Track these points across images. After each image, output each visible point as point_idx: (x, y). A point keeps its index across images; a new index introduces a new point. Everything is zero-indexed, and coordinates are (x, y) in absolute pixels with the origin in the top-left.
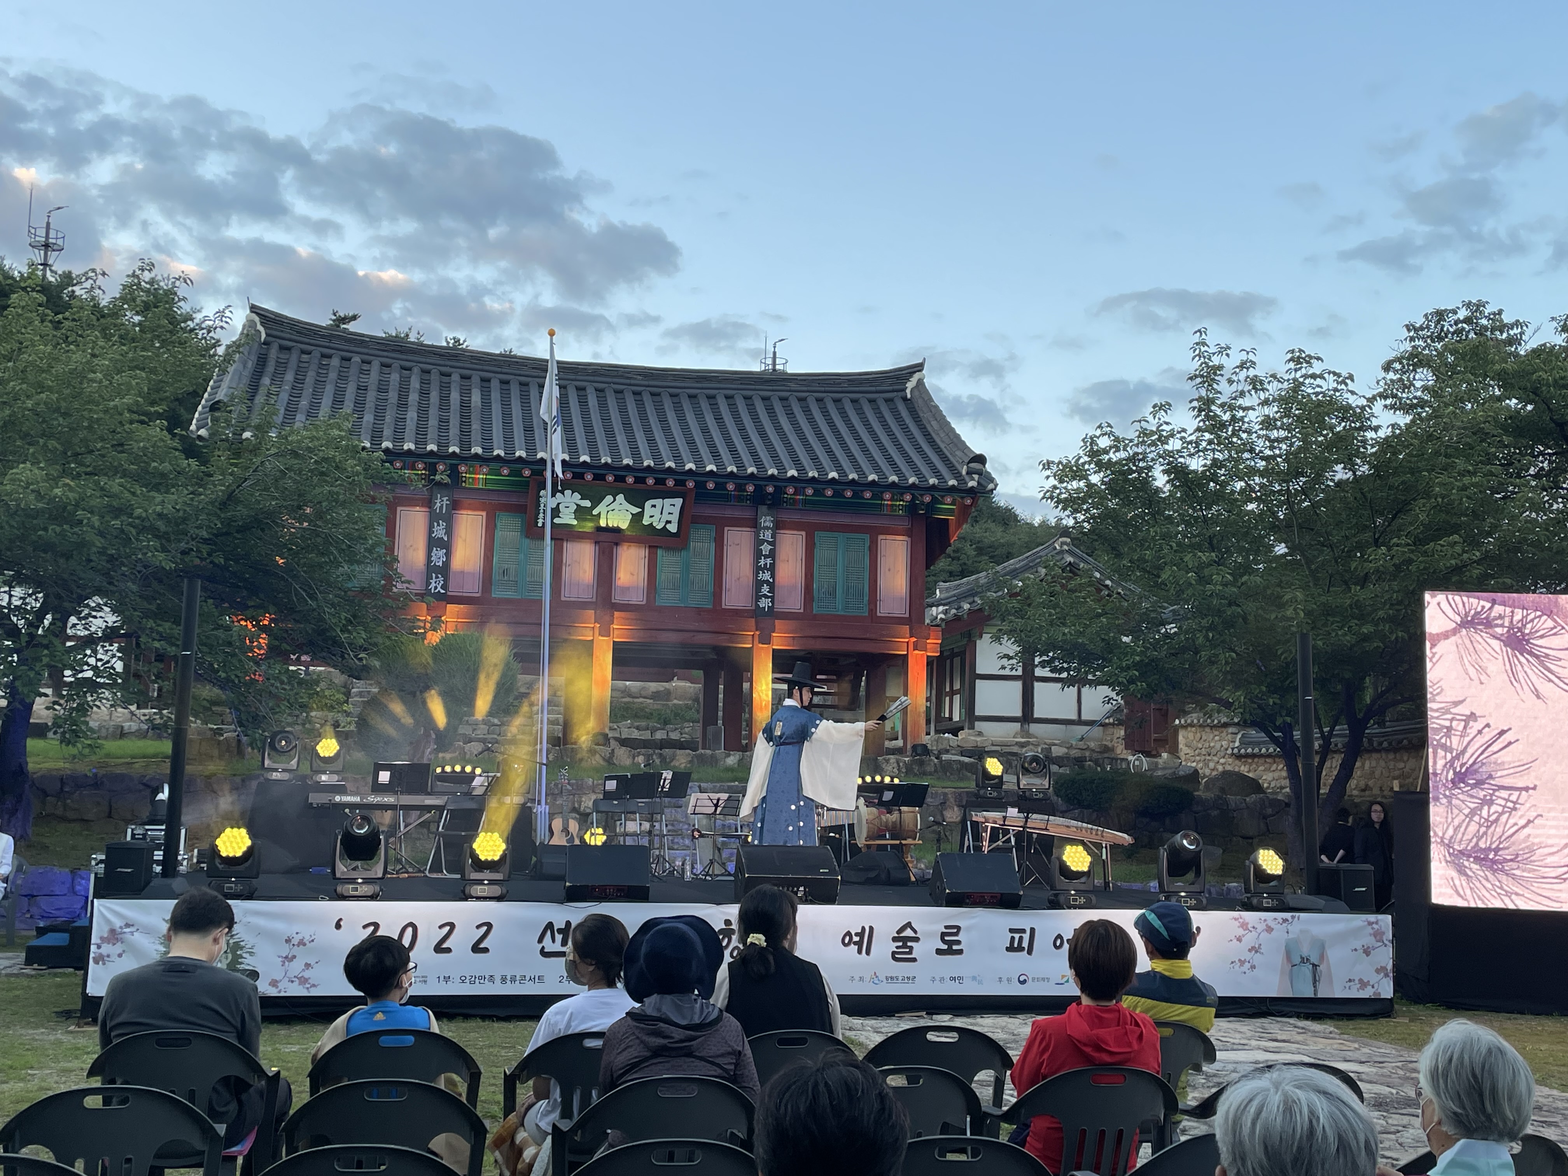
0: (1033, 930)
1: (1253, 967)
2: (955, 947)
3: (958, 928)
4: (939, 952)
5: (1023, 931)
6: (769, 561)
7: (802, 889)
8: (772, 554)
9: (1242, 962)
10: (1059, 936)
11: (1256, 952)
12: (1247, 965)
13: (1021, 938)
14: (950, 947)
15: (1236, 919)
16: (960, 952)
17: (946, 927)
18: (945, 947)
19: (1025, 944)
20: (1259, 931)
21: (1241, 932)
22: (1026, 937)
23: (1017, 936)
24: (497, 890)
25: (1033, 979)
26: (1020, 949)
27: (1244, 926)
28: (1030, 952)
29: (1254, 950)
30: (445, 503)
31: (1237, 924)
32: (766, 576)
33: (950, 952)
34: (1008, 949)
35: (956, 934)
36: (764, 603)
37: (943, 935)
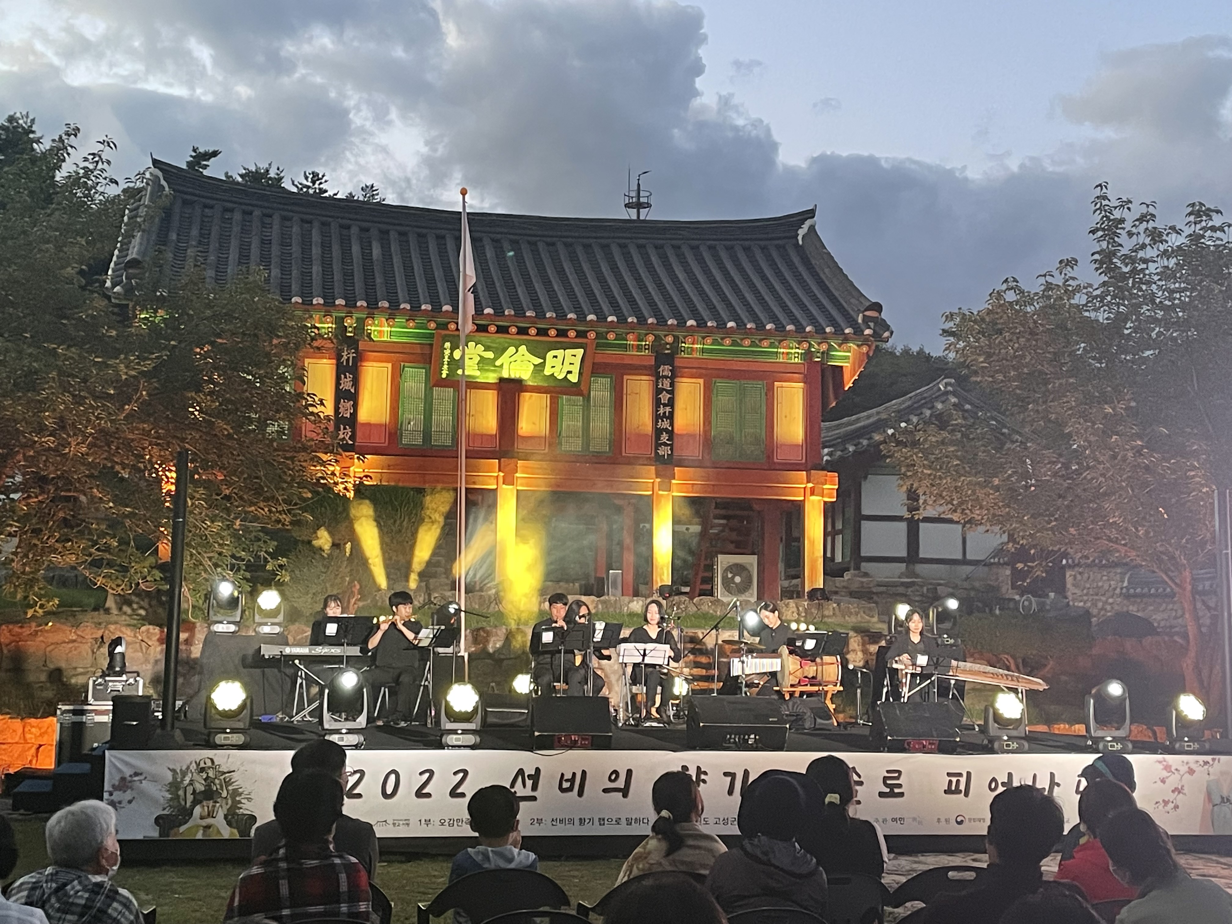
0: (969, 774)
1: (1176, 807)
2: (897, 790)
3: (899, 772)
4: (882, 795)
5: (960, 775)
6: (668, 409)
7: (752, 736)
8: (671, 403)
9: (1166, 803)
10: (994, 779)
11: (1179, 792)
12: (1171, 805)
13: (958, 781)
14: (892, 790)
15: (1160, 762)
16: (902, 795)
17: (888, 772)
18: (888, 790)
19: (962, 787)
20: (1182, 773)
21: (1165, 774)
22: (963, 780)
23: (954, 780)
24: (471, 739)
25: (970, 820)
26: (957, 791)
27: (1167, 768)
28: (966, 794)
29: (1177, 791)
30: (351, 356)
31: (1161, 767)
32: (665, 424)
33: (891, 794)
34: (946, 792)
35: (898, 778)
36: (664, 451)
37: (885, 779)
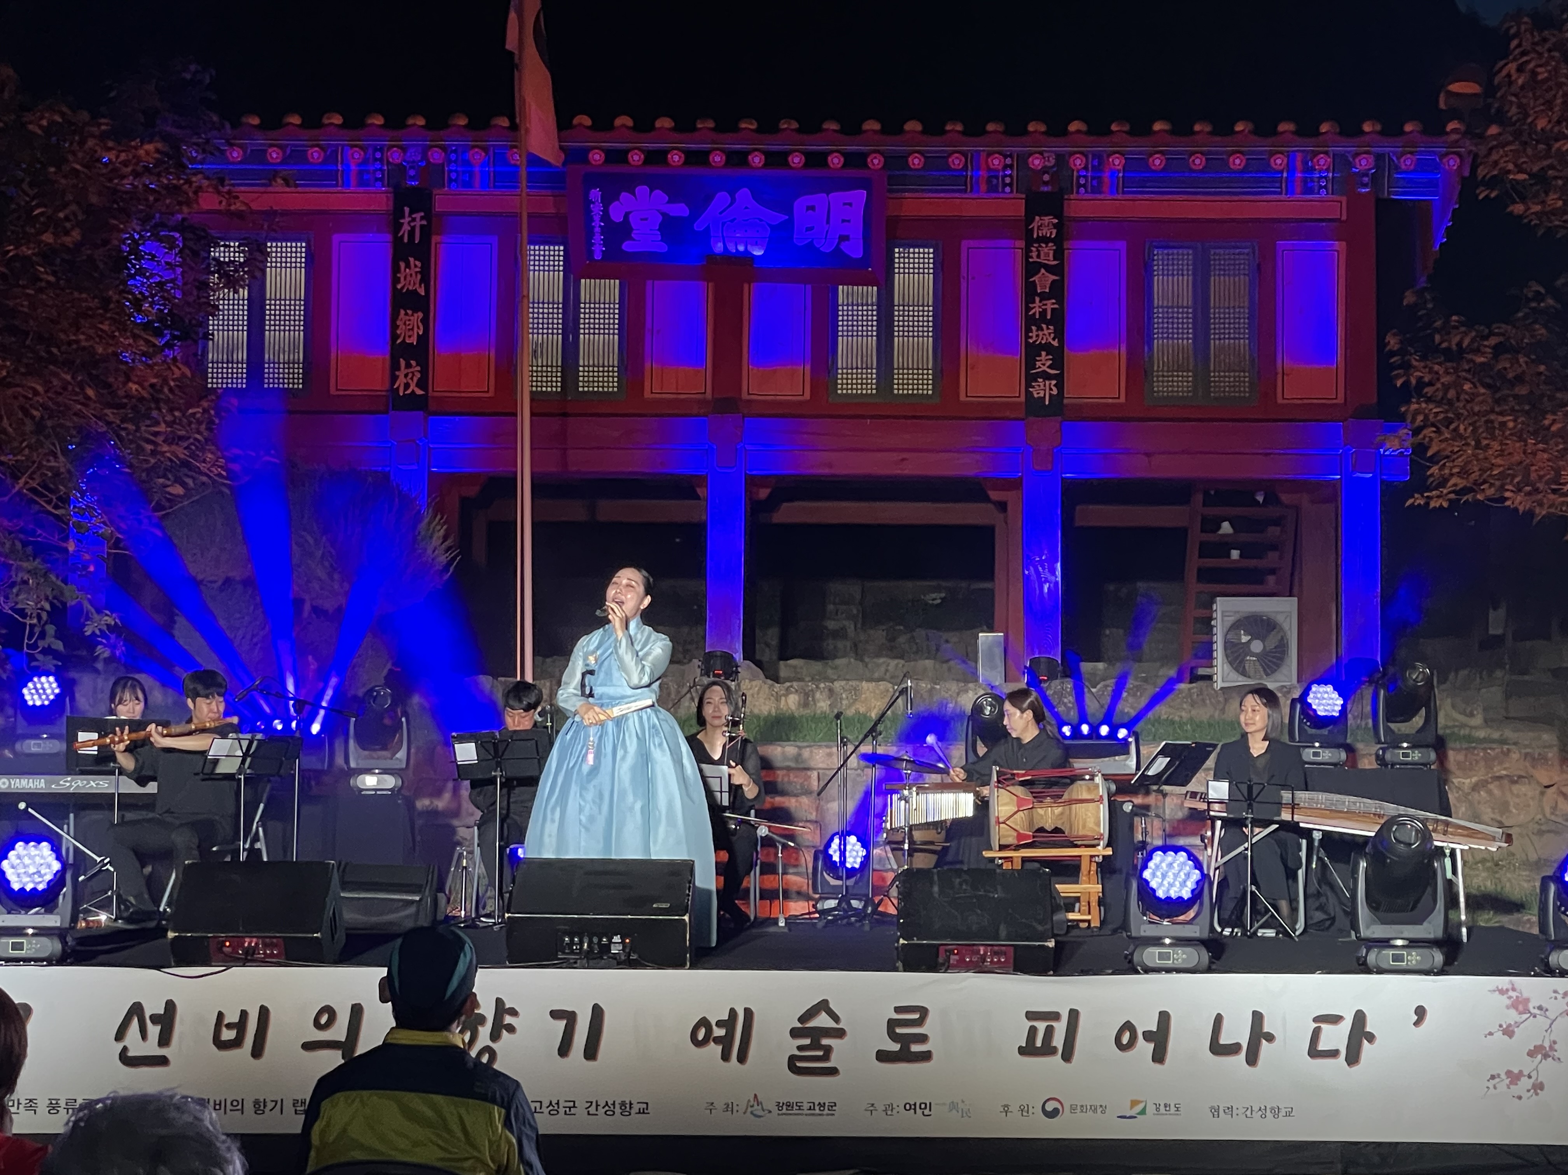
0: (1074, 1015)
1: (1538, 1087)
2: (915, 1048)
3: (923, 1012)
4: (883, 1056)
5: (1056, 1016)
7: (617, 939)
8: (1057, 292)
9: (1514, 1077)
10: (1128, 1026)
11: (1546, 1056)
12: (1525, 1083)
13: (1049, 1031)
14: (905, 1048)
15: (1502, 992)
16: (926, 1056)
17: (898, 1010)
18: (896, 1047)
19: (1058, 1041)
20: (1551, 1015)
21: (1513, 1016)
22: (1060, 1028)
23: (1041, 1026)
24: (52, 946)
25: (1073, 1108)
26: (1048, 1050)
27: (1520, 1004)
28: (1067, 1056)
29: (1538, 1051)
30: (418, 223)
31: (1504, 1000)
32: (1047, 335)
33: (904, 1056)
34: (1022, 1051)
35: (920, 1022)
36: (1043, 390)
37: (892, 1024)
